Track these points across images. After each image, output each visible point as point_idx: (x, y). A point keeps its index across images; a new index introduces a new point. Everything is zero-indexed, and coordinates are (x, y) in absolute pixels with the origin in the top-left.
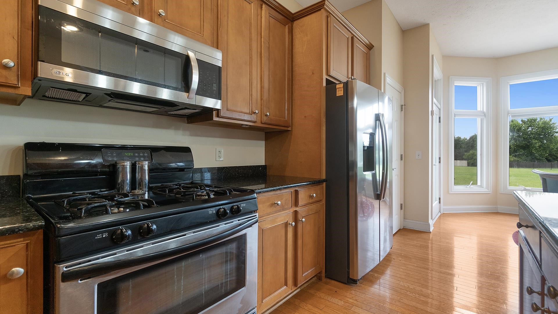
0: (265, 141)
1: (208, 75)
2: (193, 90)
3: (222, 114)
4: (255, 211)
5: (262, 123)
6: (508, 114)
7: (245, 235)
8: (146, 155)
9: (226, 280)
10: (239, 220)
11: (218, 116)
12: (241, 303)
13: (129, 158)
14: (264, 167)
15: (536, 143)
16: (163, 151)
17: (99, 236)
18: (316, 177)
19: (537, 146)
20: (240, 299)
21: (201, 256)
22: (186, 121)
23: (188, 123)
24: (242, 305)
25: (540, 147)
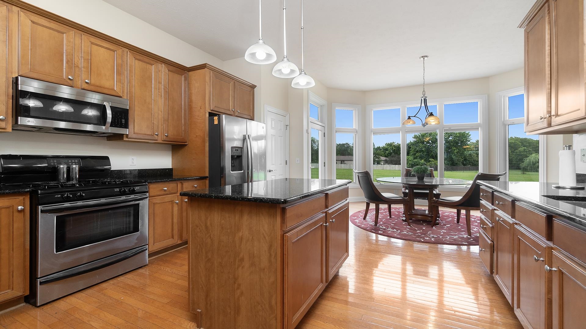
0: (172, 151)
1: (119, 114)
2: (109, 122)
3: (130, 136)
4: (147, 192)
5: (162, 141)
6: (372, 131)
7: (138, 204)
8: (76, 161)
9: (126, 226)
10: (134, 196)
11: (127, 137)
12: (137, 239)
13: (65, 163)
14: (171, 170)
15: (454, 150)
16: (89, 159)
17: (57, 196)
18: (202, 175)
19: (455, 152)
20: (136, 237)
21: (110, 211)
22: (106, 139)
23: (108, 140)
24: (137, 241)
25: (457, 153)
